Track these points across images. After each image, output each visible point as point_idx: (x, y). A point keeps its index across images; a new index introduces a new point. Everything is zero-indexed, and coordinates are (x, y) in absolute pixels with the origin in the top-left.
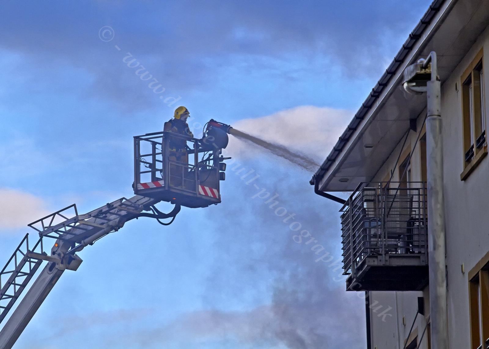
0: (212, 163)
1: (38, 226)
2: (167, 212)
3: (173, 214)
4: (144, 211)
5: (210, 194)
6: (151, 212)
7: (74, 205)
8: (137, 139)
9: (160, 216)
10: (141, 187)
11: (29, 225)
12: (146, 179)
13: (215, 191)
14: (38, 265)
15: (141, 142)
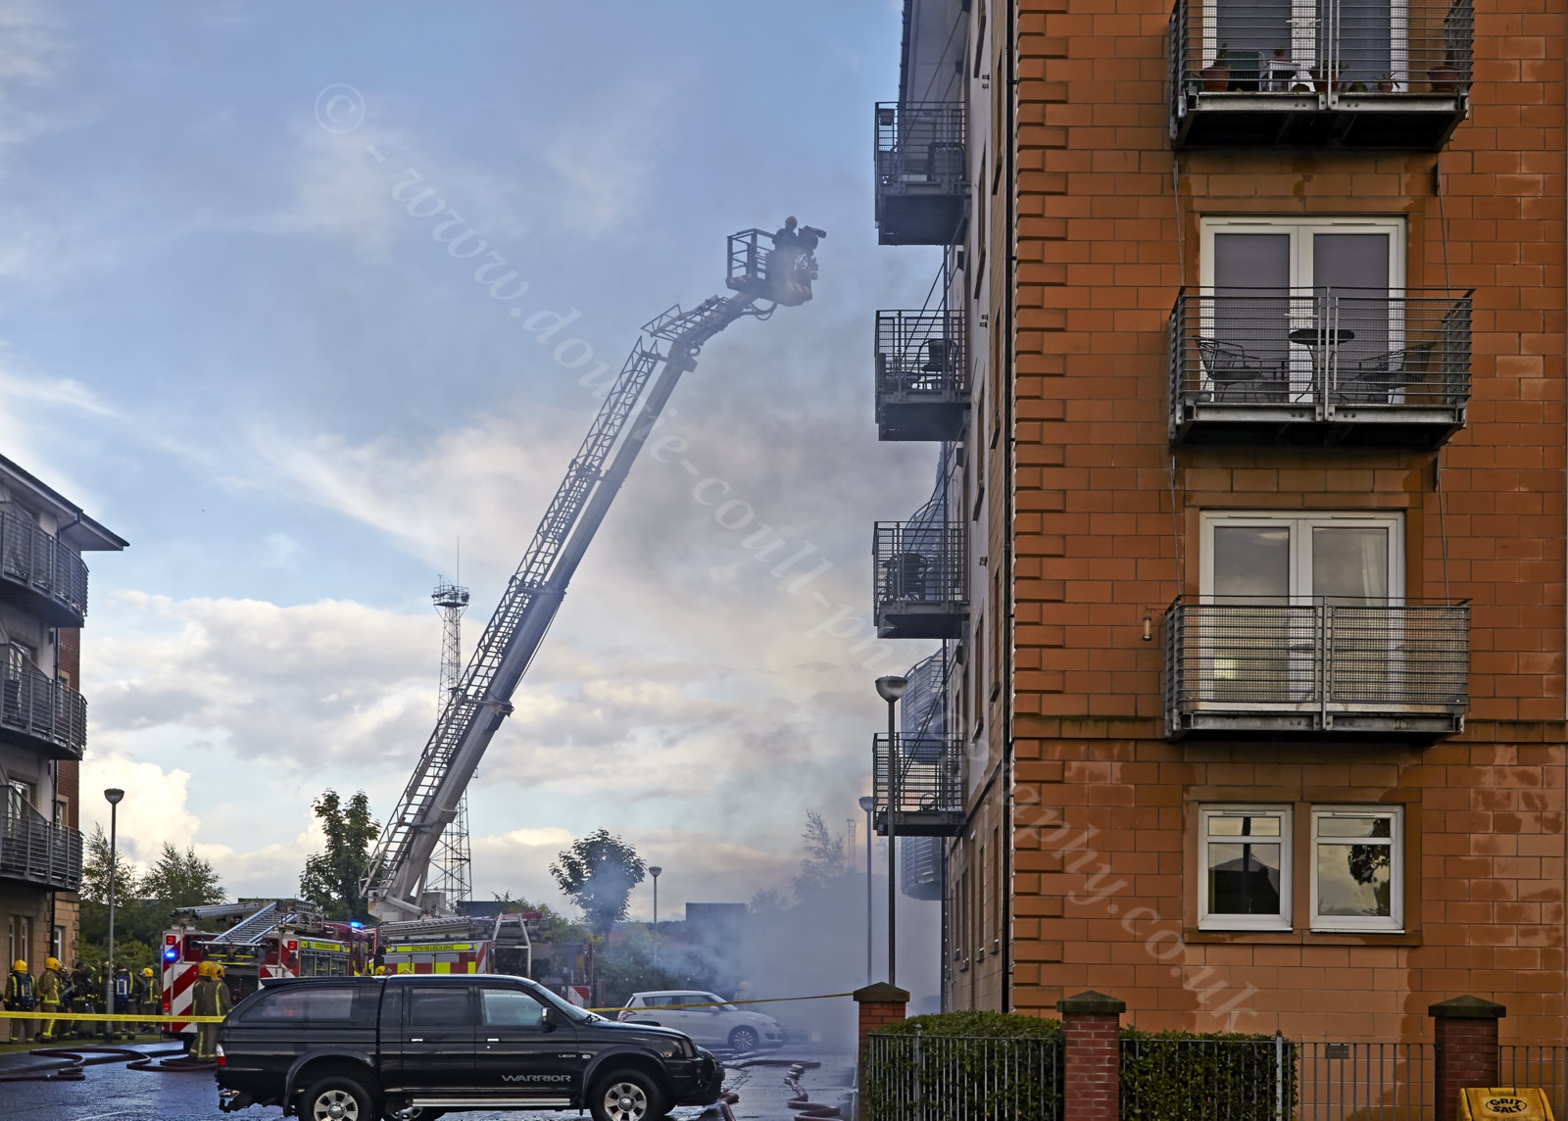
0: (806, 264)
1: (650, 328)
2: (765, 309)
3: (771, 310)
4: (745, 310)
5: (800, 289)
6: (750, 310)
7: (678, 305)
8: (730, 239)
9: (758, 312)
10: (732, 281)
11: (643, 328)
12: (740, 272)
13: (806, 288)
14: (654, 364)
15: (734, 242)
